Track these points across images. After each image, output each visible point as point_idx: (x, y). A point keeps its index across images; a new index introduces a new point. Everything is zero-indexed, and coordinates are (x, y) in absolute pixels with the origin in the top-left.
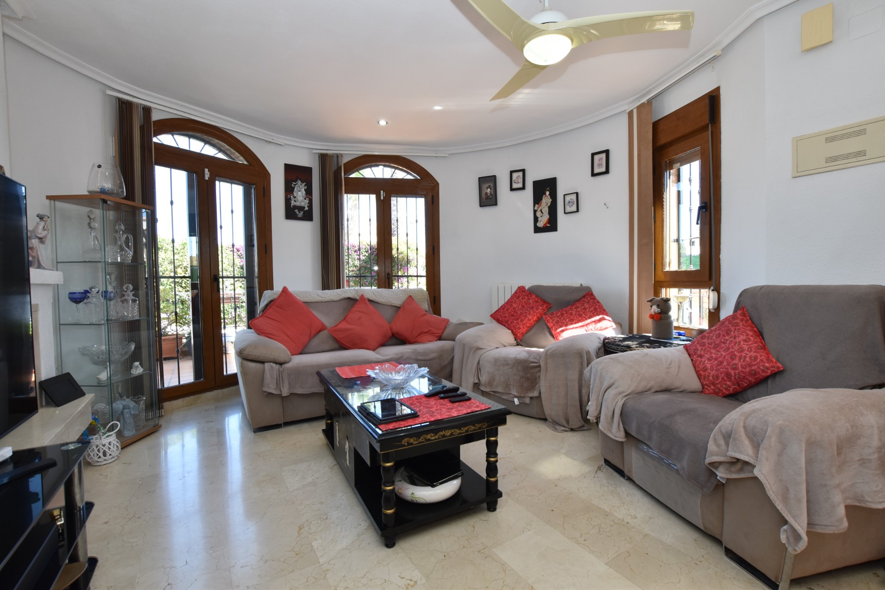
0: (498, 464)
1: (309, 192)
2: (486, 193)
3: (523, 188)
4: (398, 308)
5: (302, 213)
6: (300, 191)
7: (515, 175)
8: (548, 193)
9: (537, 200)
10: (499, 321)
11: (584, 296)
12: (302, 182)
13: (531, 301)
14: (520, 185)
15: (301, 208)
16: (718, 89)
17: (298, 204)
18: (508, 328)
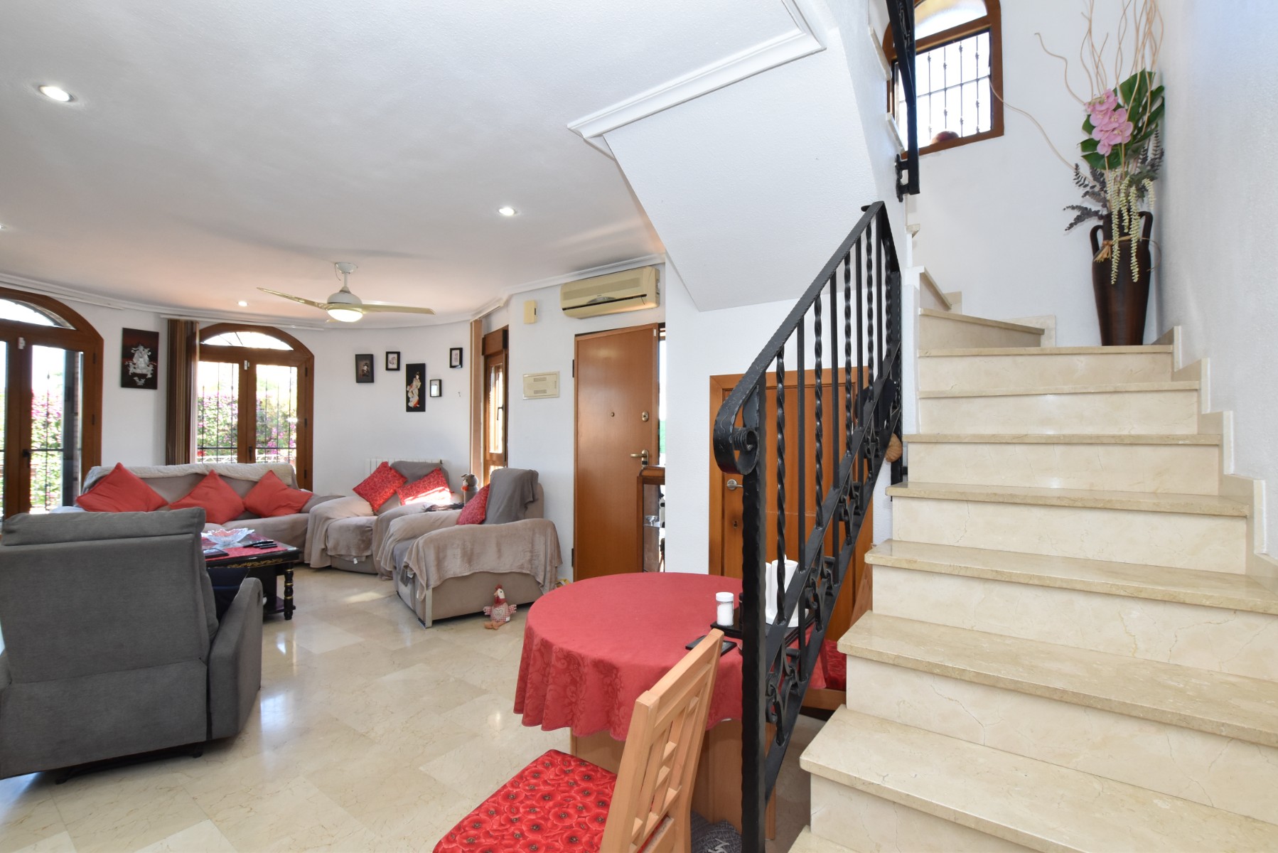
1: (153, 358)
2: (363, 370)
3: (398, 369)
4: (255, 483)
5: (143, 381)
6: (141, 358)
7: (391, 356)
8: (418, 377)
9: (409, 382)
10: (359, 494)
11: (432, 472)
12: (145, 347)
13: (390, 476)
14: (395, 366)
15: (142, 376)
16: (508, 326)
17: (138, 371)
18: (367, 501)
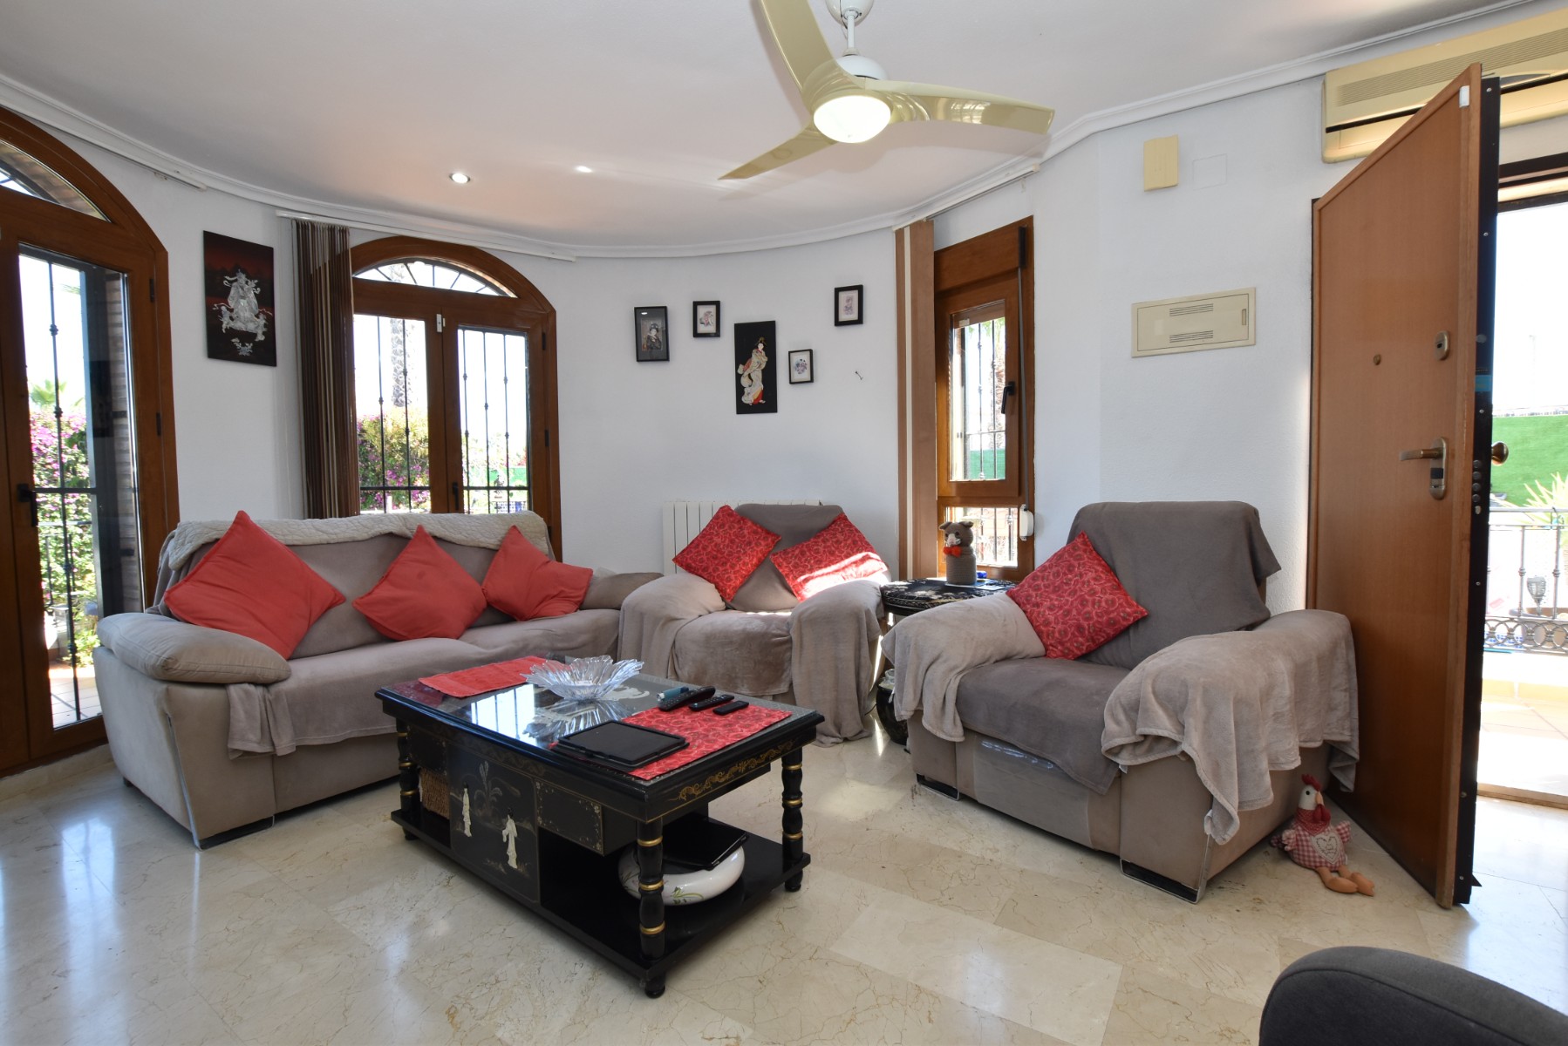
0: (802, 810)
1: (266, 300)
2: (649, 338)
3: (717, 334)
4: (492, 552)
5: (249, 346)
6: (243, 298)
7: (702, 310)
8: (761, 346)
9: (742, 356)
10: (690, 569)
11: (834, 522)
12: (249, 277)
13: (746, 532)
14: (712, 329)
15: (247, 337)
16: (1030, 219)
17: (238, 325)
18: (709, 581)
